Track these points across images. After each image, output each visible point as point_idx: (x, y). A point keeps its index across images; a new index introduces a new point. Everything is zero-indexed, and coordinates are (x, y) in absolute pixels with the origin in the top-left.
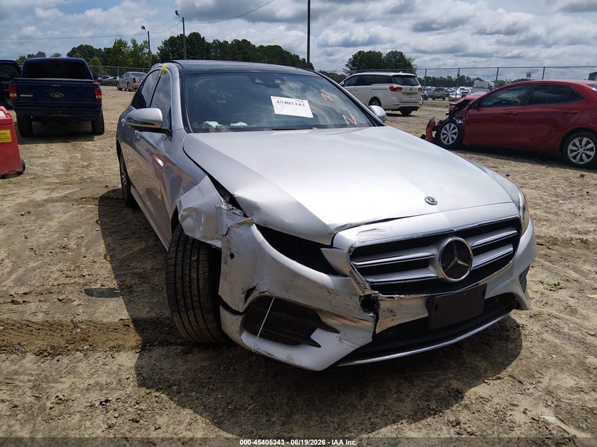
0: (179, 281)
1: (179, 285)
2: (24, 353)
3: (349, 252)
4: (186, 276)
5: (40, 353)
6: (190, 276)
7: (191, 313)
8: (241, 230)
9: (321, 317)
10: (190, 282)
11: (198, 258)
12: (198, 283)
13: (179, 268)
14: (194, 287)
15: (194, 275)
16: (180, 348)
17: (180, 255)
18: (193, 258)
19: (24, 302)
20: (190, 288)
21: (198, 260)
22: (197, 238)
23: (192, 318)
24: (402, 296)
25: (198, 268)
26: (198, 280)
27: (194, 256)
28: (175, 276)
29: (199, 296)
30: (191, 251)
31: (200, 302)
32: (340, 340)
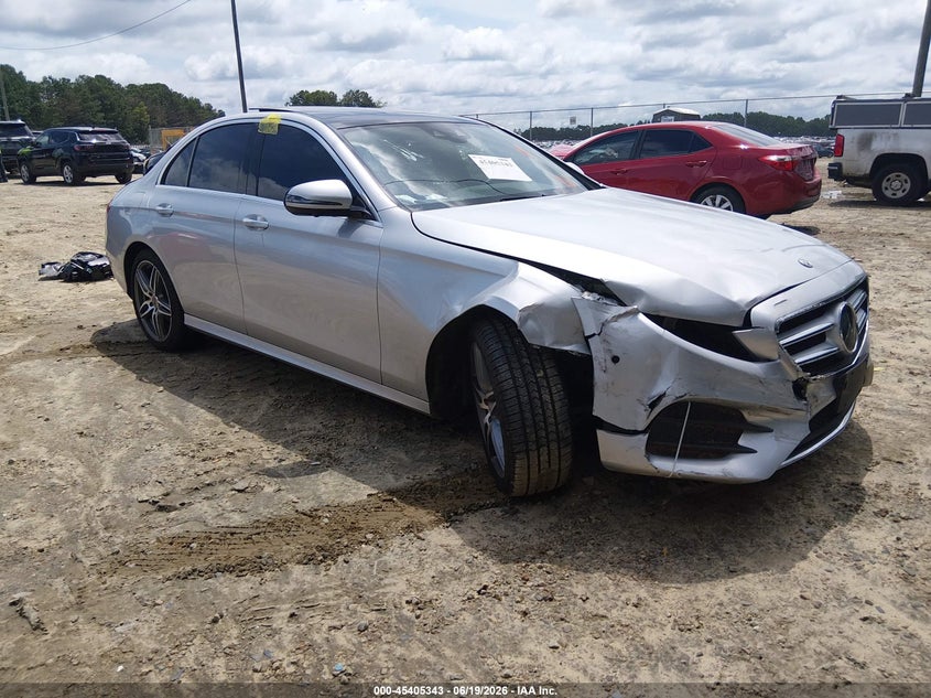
0: (527, 408)
1: (528, 415)
2: (281, 566)
3: (776, 329)
4: (536, 400)
5: (308, 560)
6: (541, 398)
7: (544, 450)
8: (623, 324)
9: (746, 415)
10: (542, 407)
11: (545, 374)
12: (553, 407)
13: (523, 391)
14: (549, 413)
15: (546, 397)
16: (498, 512)
17: (518, 373)
18: (538, 375)
19: (183, 504)
20: (544, 414)
21: (546, 377)
22: (546, 345)
23: (544, 458)
24: (819, 377)
25: (549, 387)
26: (553, 402)
27: (539, 372)
28: (520, 404)
29: (557, 425)
30: (531, 365)
31: (557, 433)
32: (777, 439)
